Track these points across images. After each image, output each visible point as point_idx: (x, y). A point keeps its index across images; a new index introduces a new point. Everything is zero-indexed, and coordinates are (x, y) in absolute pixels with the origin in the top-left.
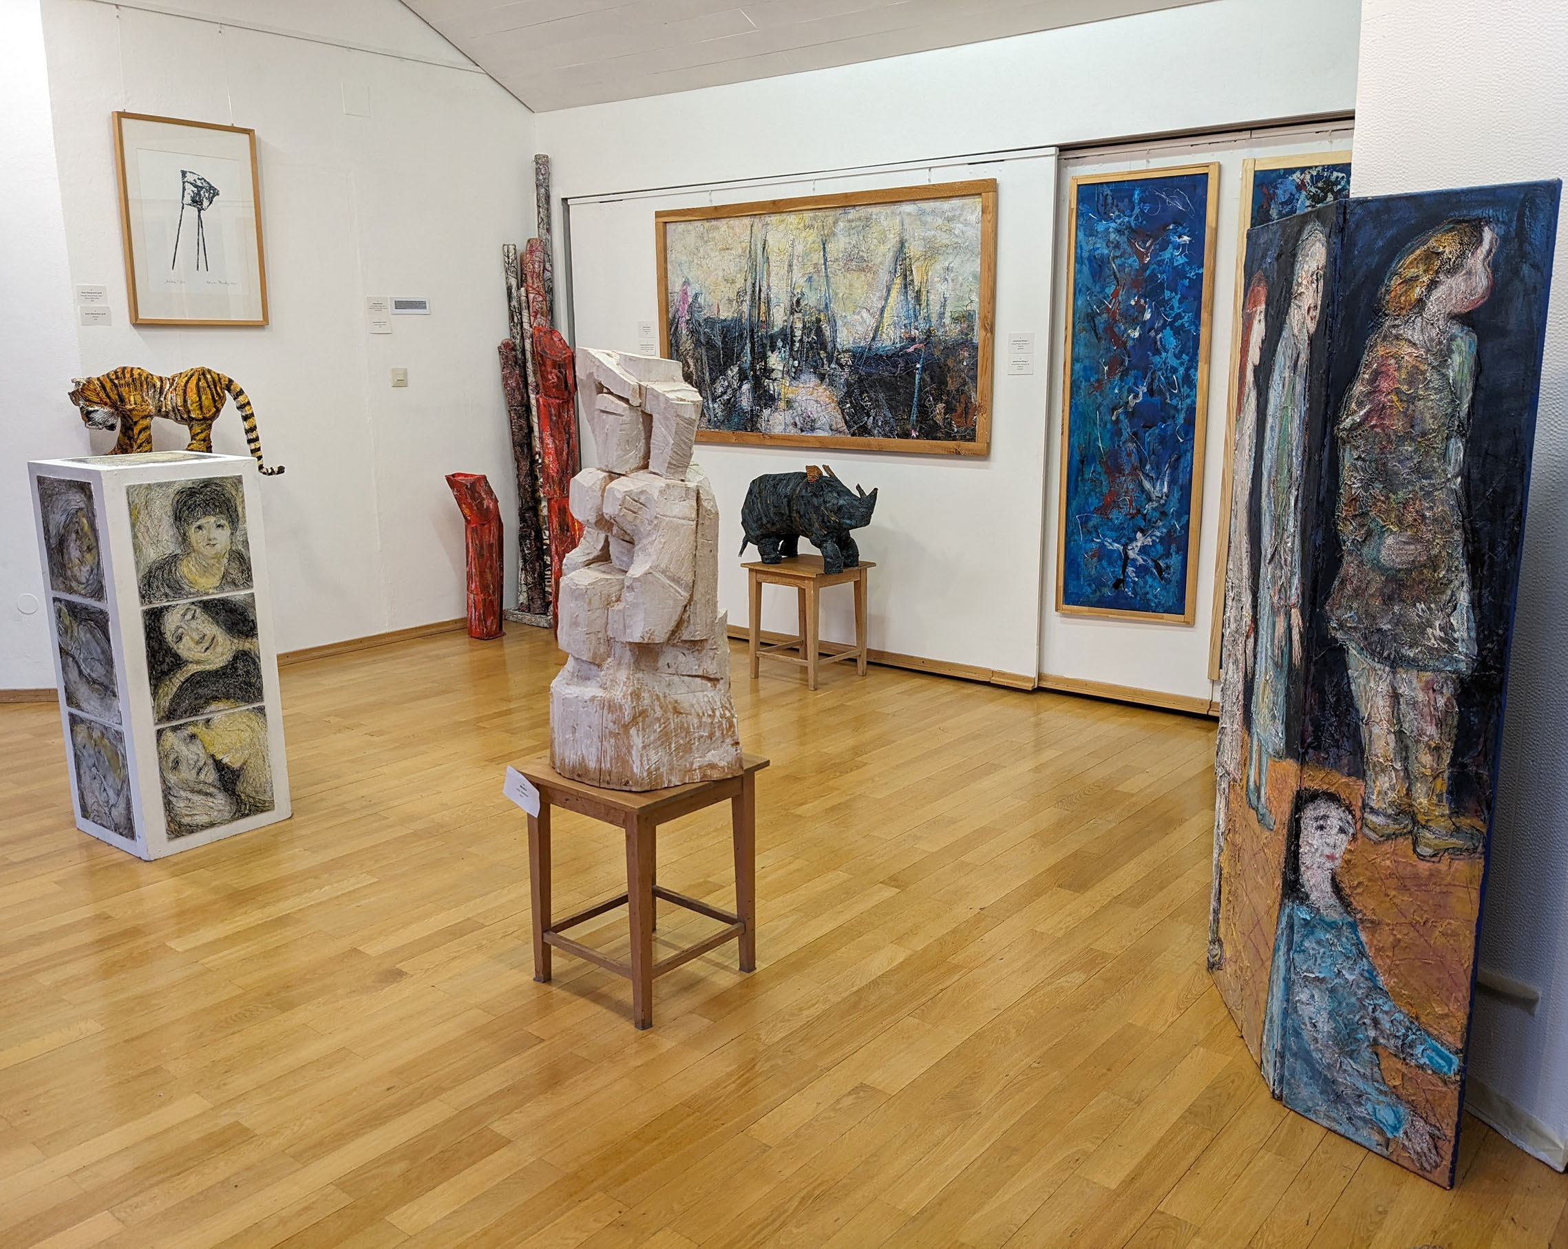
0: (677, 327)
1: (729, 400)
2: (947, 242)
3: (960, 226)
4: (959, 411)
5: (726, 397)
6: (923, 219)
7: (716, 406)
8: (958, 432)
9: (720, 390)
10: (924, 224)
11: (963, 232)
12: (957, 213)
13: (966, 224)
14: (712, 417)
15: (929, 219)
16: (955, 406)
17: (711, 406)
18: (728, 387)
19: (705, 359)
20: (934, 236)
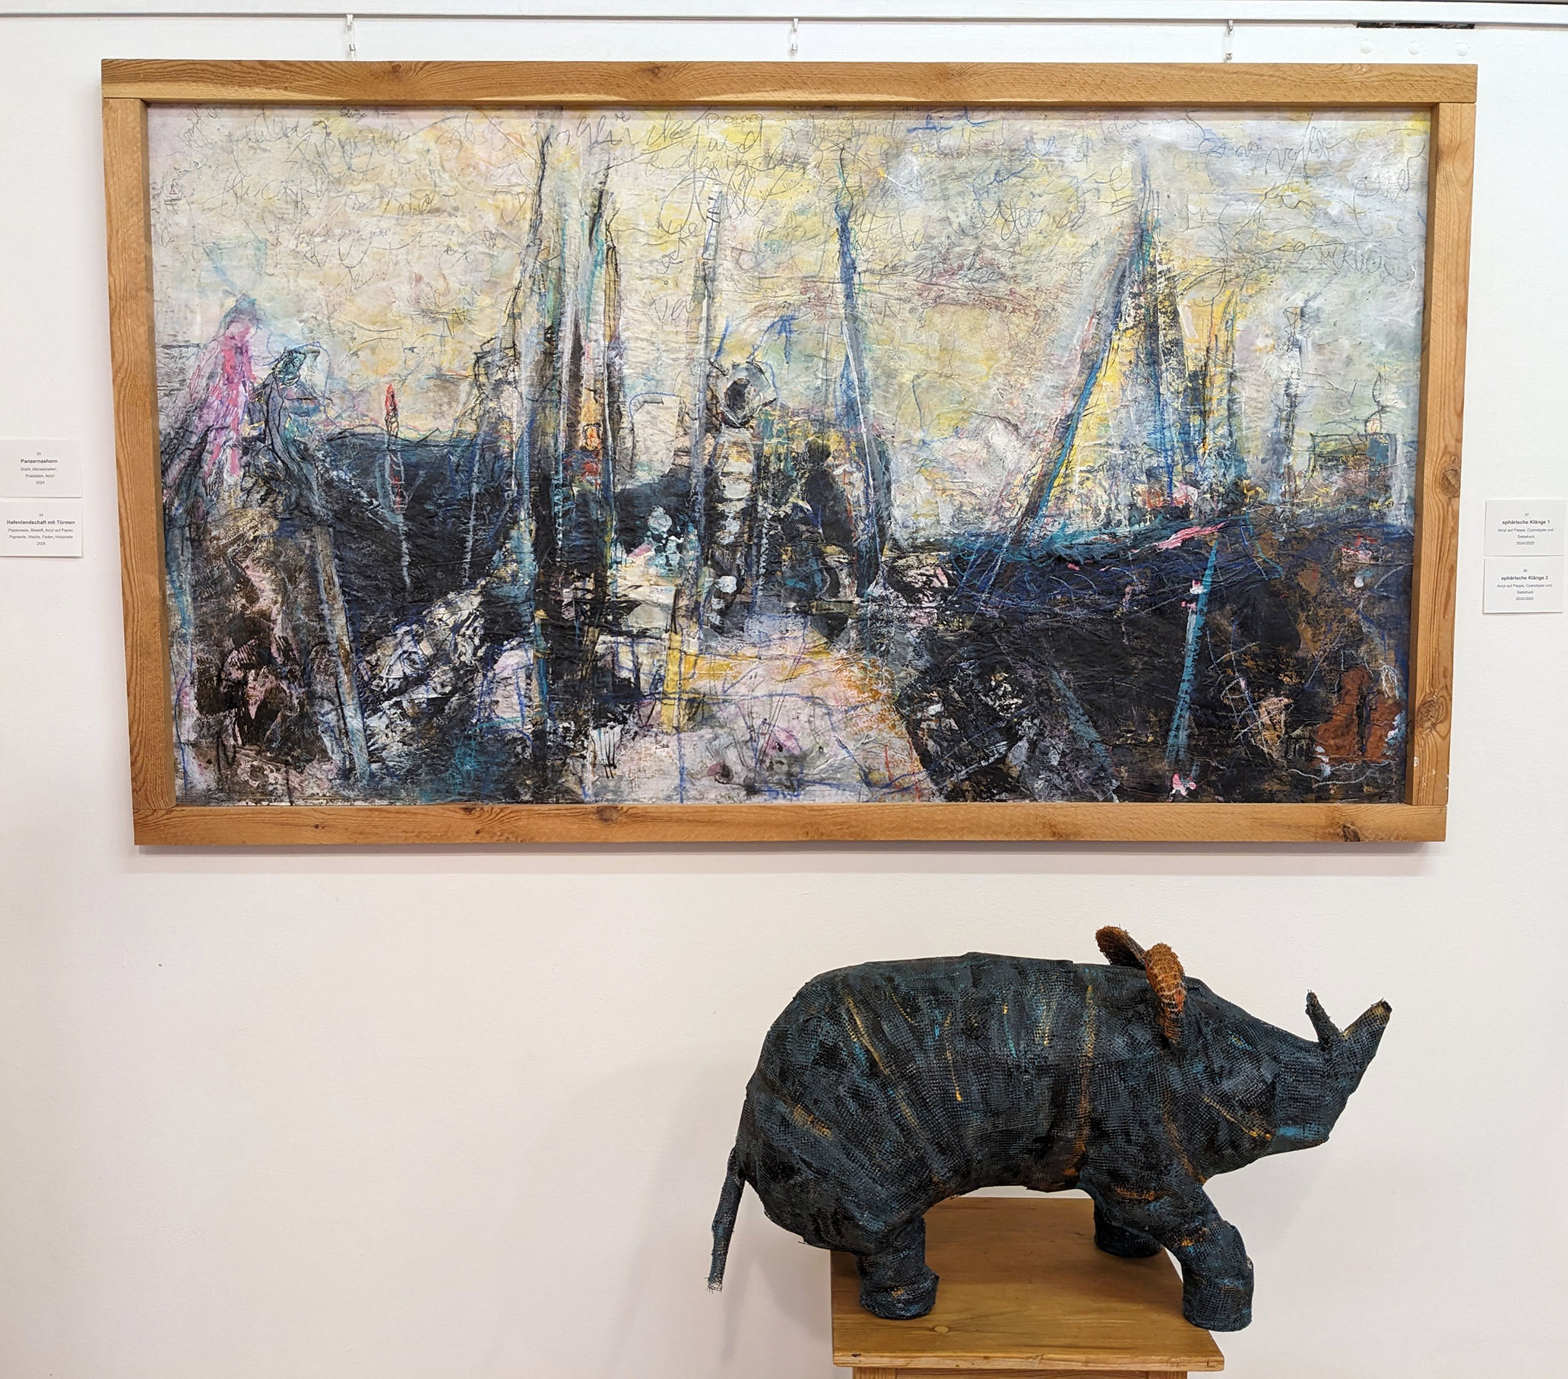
0: (196, 462)
1: (437, 705)
2: (1301, 236)
3: (1347, 194)
4: (1339, 718)
5: (422, 694)
6: (1218, 164)
7: (377, 723)
8: (1333, 776)
9: (395, 671)
10: (1220, 180)
11: (1354, 211)
12: (1337, 158)
13: (1367, 188)
14: (361, 760)
15: (1240, 167)
16: (1326, 702)
17: (355, 723)
18: (432, 661)
19: (328, 569)
20: (1257, 218)
